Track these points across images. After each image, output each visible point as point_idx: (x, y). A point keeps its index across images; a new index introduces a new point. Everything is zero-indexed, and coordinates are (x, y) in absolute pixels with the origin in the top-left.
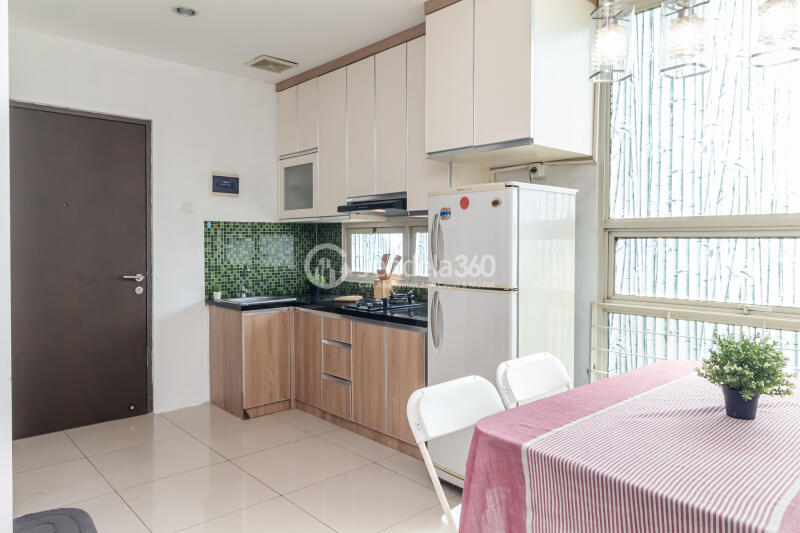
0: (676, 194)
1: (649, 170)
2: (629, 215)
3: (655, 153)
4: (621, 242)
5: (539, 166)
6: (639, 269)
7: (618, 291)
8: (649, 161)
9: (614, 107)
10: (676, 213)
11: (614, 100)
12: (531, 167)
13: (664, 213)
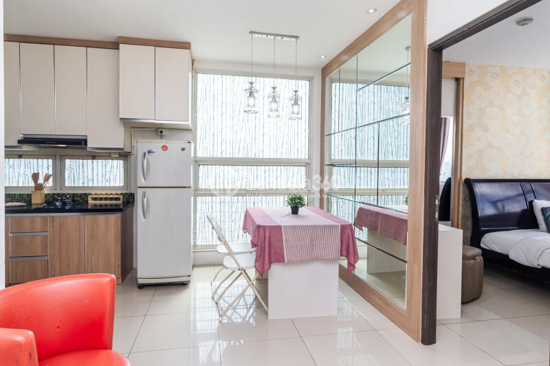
0: (224, 149)
1: (214, 138)
2: (205, 155)
3: (216, 132)
4: (201, 167)
5: (163, 130)
6: (209, 177)
7: (200, 187)
8: (213, 134)
9: (198, 109)
10: (224, 156)
11: (198, 106)
12: (160, 130)
13: (219, 156)
